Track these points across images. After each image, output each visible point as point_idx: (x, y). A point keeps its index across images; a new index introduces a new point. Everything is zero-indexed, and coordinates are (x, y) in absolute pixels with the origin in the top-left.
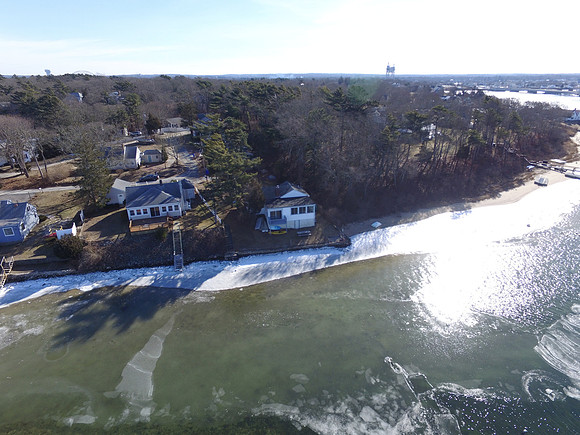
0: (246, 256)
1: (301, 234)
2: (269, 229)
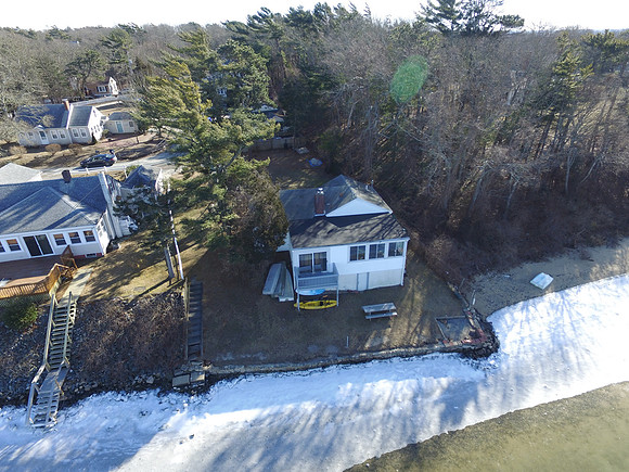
0: (230, 377)
1: (372, 313)
2: (296, 294)
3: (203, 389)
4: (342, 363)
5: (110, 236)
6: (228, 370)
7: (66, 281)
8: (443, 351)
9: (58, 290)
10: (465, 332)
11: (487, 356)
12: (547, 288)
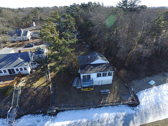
0: (63, 111)
1: (103, 92)
2: (81, 86)
3: (55, 115)
4: (95, 107)
5: (31, 68)
6: (62, 109)
7: (19, 82)
8: (123, 104)
9: (16, 84)
10: (130, 99)
11: (136, 106)
12: (153, 85)
